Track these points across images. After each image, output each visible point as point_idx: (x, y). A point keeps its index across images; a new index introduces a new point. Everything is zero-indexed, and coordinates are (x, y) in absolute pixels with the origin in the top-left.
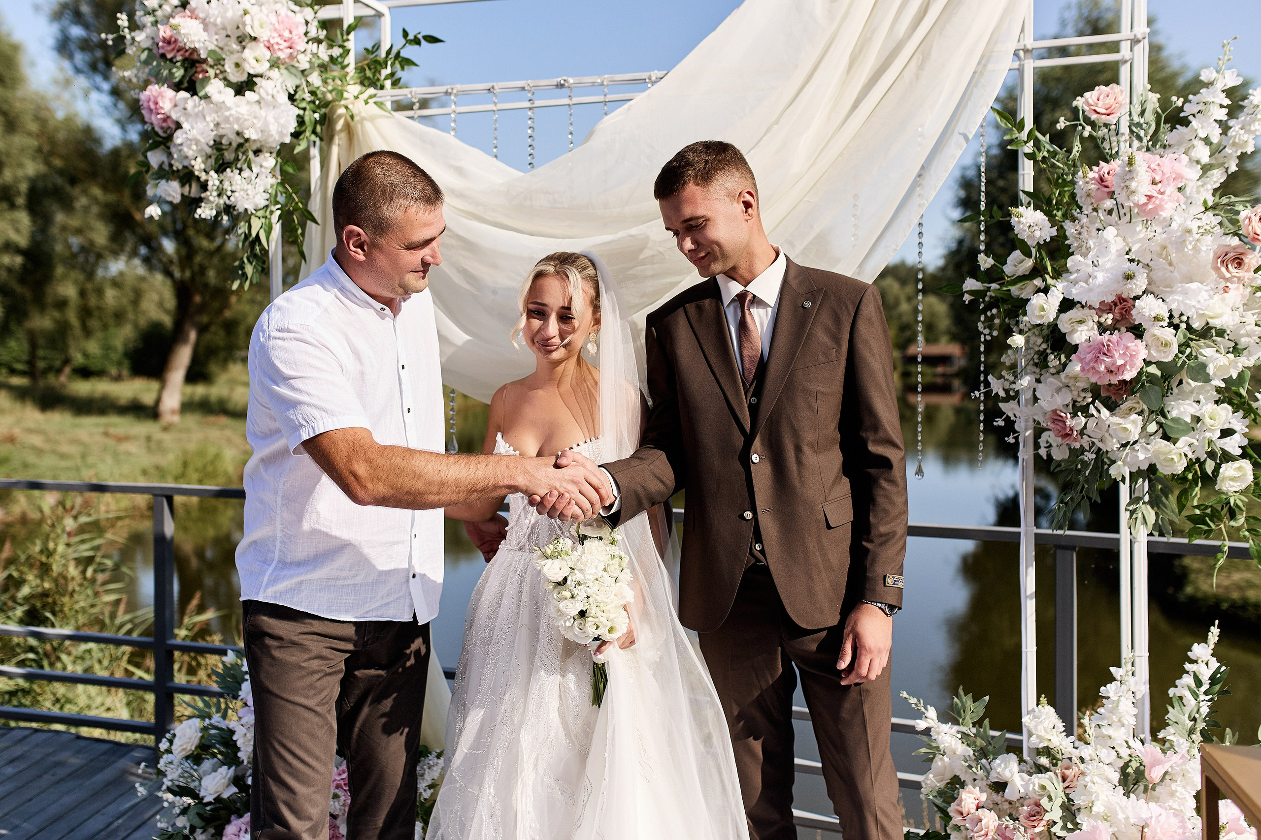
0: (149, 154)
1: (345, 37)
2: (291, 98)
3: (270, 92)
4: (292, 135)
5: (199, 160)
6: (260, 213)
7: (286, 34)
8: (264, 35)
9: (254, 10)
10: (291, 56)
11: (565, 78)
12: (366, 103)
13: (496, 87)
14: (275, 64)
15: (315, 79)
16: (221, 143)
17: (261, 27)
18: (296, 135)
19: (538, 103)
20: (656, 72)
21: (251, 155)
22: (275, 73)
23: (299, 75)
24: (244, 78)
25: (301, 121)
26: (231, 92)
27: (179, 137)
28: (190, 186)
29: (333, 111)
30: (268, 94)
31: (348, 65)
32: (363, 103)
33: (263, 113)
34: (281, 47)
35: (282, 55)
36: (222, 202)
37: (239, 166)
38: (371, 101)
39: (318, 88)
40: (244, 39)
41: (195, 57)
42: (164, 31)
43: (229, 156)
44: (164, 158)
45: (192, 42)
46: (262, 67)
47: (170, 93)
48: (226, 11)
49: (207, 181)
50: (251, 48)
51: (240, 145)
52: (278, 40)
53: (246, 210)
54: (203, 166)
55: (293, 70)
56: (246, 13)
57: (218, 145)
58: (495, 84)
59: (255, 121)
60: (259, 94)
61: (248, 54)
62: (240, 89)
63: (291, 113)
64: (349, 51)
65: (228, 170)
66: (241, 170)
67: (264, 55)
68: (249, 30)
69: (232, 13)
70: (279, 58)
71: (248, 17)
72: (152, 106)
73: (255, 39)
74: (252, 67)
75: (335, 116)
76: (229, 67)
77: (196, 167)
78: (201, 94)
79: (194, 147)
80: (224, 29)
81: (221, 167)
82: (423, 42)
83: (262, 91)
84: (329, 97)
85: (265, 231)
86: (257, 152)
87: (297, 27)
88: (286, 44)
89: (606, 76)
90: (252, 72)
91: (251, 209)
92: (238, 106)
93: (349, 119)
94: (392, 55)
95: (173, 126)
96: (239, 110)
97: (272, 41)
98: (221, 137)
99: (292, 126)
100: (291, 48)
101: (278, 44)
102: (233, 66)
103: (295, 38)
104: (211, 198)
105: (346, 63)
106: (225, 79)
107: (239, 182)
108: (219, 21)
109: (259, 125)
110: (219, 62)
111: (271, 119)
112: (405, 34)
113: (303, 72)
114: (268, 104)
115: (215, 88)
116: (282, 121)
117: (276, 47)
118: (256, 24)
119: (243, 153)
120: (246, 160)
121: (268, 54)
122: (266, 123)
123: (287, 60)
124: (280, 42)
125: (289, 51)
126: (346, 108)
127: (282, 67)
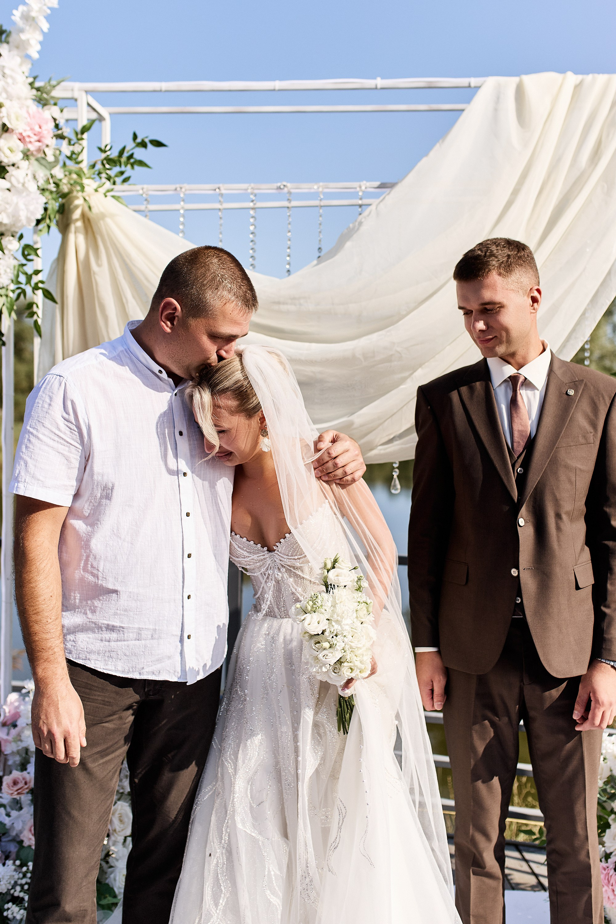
1: (80, 136)
2: (39, 187)
3: (22, 181)
4: (36, 221)
6: (3, 292)
7: (37, 128)
8: (18, 127)
9: (7, 104)
10: (39, 150)
11: (285, 183)
12: (106, 196)
13: (222, 188)
14: (26, 155)
15: (58, 172)
17: (18, 121)
18: (40, 222)
19: (259, 205)
20: (365, 182)
22: (24, 164)
23: (46, 167)
25: (45, 208)
29: (70, 202)
30: (19, 182)
31: (82, 161)
32: (103, 196)
33: (13, 199)
34: (32, 140)
35: (32, 148)
38: (109, 194)
39: (60, 180)
46: (17, 157)
50: (5, 139)
52: (29, 133)
55: (43, 163)
58: (221, 185)
59: (7, 206)
60: (10, 182)
61: (3, 143)
63: (39, 202)
64: (84, 147)
67: (17, 146)
70: (29, 150)
71: (4, 110)
73: (8, 129)
74: (6, 157)
75: (72, 207)
82: (149, 146)
83: (13, 180)
84: (68, 188)
85: (7, 308)
86: (2, 235)
87: (46, 123)
88: (36, 138)
89: (321, 184)
90: (4, 161)
93: (87, 209)
94: (126, 155)
97: (24, 134)
99: (38, 212)
100: (39, 141)
101: (29, 136)
103: (45, 132)
105: (80, 159)
109: (10, 210)
111: (22, 206)
112: (135, 137)
113: (49, 164)
114: (19, 192)
116: (32, 208)
117: (27, 140)
118: (13, 117)
121: (21, 146)
122: (17, 209)
123: (35, 153)
124: (32, 135)
125: (38, 144)
126: (85, 199)
127: (32, 159)
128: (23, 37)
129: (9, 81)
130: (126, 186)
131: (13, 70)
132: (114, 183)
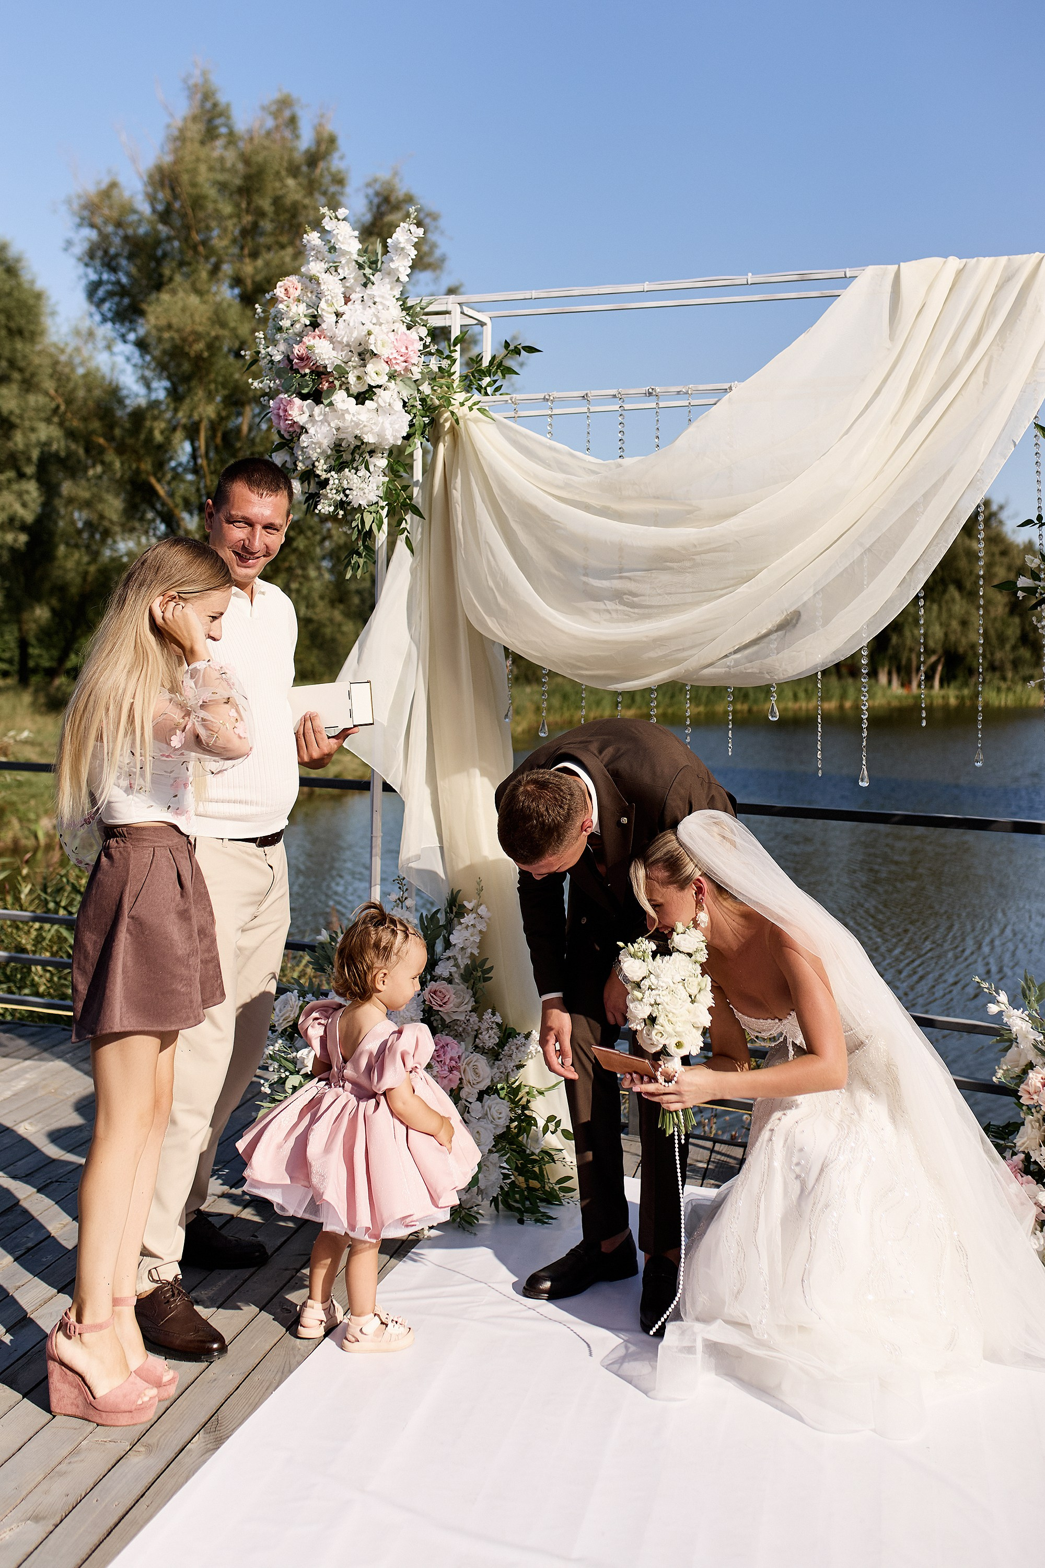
0: (274, 455)
1: (452, 348)
2: (405, 404)
3: (387, 401)
4: (404, 438)
5: (322, 461)
6: (373, 508)
7: (403, 350)
8: (385, 352)
9: (375, 330)
10: (406, 369)
11: (653, 387)
12: (471, 408)
13: (590, 395)
14: (392, 376)
15: (426, 389)
16: (340, 445)
17: (383, 346)
18: (407, 438)
21: (368, 457)
22: (392, 384)
23: (413, 385)
24: (366, 388)
25: (411, 425)
26: (353, 401)
27: (304, 440)
28: (309, 484)
29: (440, 415)
30: (385, 403)
31: (455, 373)
32: (468, 408)
33: (380, 419)
34: (398, 361)
35: (398, 368)
36: (339, 499)
37: (355, 466)
38: (475, 407)
39: (428, 396)
40: (365, 355)
41: (321, 369)
42: (298, 350)
43: (347, 457)
44: (288, 458)
45: (324, 359)
46: (383, 380)
47: (297, 401)
48: (351, 333)
49: (327, 480)
50: (372, 363)
51: (358, 447)
52: (395, 355)
53: (360, 505)
54: (325, 467)
55: (408, 382)
56: (369, 333)
57: (337, 447)
58: (589, 392)
60: (377, 402)
61: (370, 368)
62: (361, 398)
63: (405, 419)
64: (455, 361)
65: (347, 470)
66: (357, 470)
67: (384, 369)
68: (372, 347)
69: (357, 334)
70: (396, 371)
71: (372, 337)
72: (282, 414)
73: (375, 355)
74: (373, 380)
75: (442, 421)
76: (352, 379)
77: (320, 468)
78: (326, 402)
79: (318, 450)
80: (348, 345)
81: (339, 466)
82: (523, 352)
83: (380, 401)
84: (437, 402)
85: (376, 524)
86: (372, 453)
87: (413, 344)
88: (402, 359)
89: (691, 386)
90: (373, 384)
91: (364, 503)
92: (359, 414)
93: (454, 423)
94: (495, 364)
95: (298, 430)
96: (359, 417)
97: (390, 357)
98: (342, 440)
99: (405, 431)
100: (405, 362)
101: (395, 358)
102: (355, 379)
103: (412, 353)
104: (330, 496)
105: (452, 371)
106: (347, 390)
107: (355, 481)
108: (345, 340)
109: (376, 429)
110: (342, 373)
111: (387, 425)
112: (507, 345)
113: (415, 381)
114: (385, 412)
115: (340, 398)
116: (397, 426)
117: (394, 362)
118: (379, 343)
119: (361, 455)
120: (363, 461)
121: (387, 368)
122: (383, 429)
123: (401, 373)
124: (398, 357)
125: (405, 364)
126: (452, 413)
127: (398, 379)
128: (392, 265)
129: (380, 307)
130: (497, 397)
131: (383, 297)
132: (486, 394)
